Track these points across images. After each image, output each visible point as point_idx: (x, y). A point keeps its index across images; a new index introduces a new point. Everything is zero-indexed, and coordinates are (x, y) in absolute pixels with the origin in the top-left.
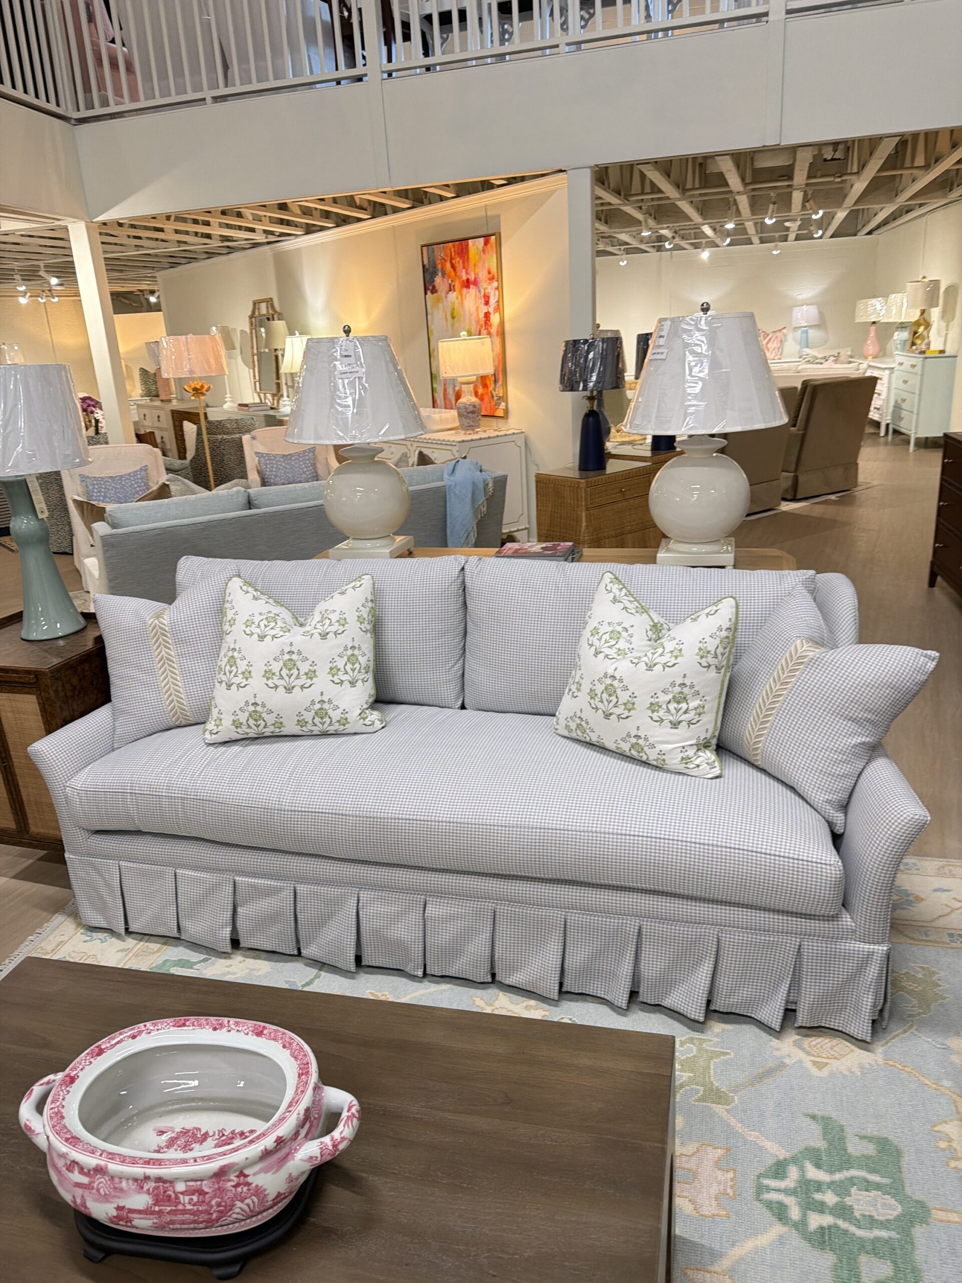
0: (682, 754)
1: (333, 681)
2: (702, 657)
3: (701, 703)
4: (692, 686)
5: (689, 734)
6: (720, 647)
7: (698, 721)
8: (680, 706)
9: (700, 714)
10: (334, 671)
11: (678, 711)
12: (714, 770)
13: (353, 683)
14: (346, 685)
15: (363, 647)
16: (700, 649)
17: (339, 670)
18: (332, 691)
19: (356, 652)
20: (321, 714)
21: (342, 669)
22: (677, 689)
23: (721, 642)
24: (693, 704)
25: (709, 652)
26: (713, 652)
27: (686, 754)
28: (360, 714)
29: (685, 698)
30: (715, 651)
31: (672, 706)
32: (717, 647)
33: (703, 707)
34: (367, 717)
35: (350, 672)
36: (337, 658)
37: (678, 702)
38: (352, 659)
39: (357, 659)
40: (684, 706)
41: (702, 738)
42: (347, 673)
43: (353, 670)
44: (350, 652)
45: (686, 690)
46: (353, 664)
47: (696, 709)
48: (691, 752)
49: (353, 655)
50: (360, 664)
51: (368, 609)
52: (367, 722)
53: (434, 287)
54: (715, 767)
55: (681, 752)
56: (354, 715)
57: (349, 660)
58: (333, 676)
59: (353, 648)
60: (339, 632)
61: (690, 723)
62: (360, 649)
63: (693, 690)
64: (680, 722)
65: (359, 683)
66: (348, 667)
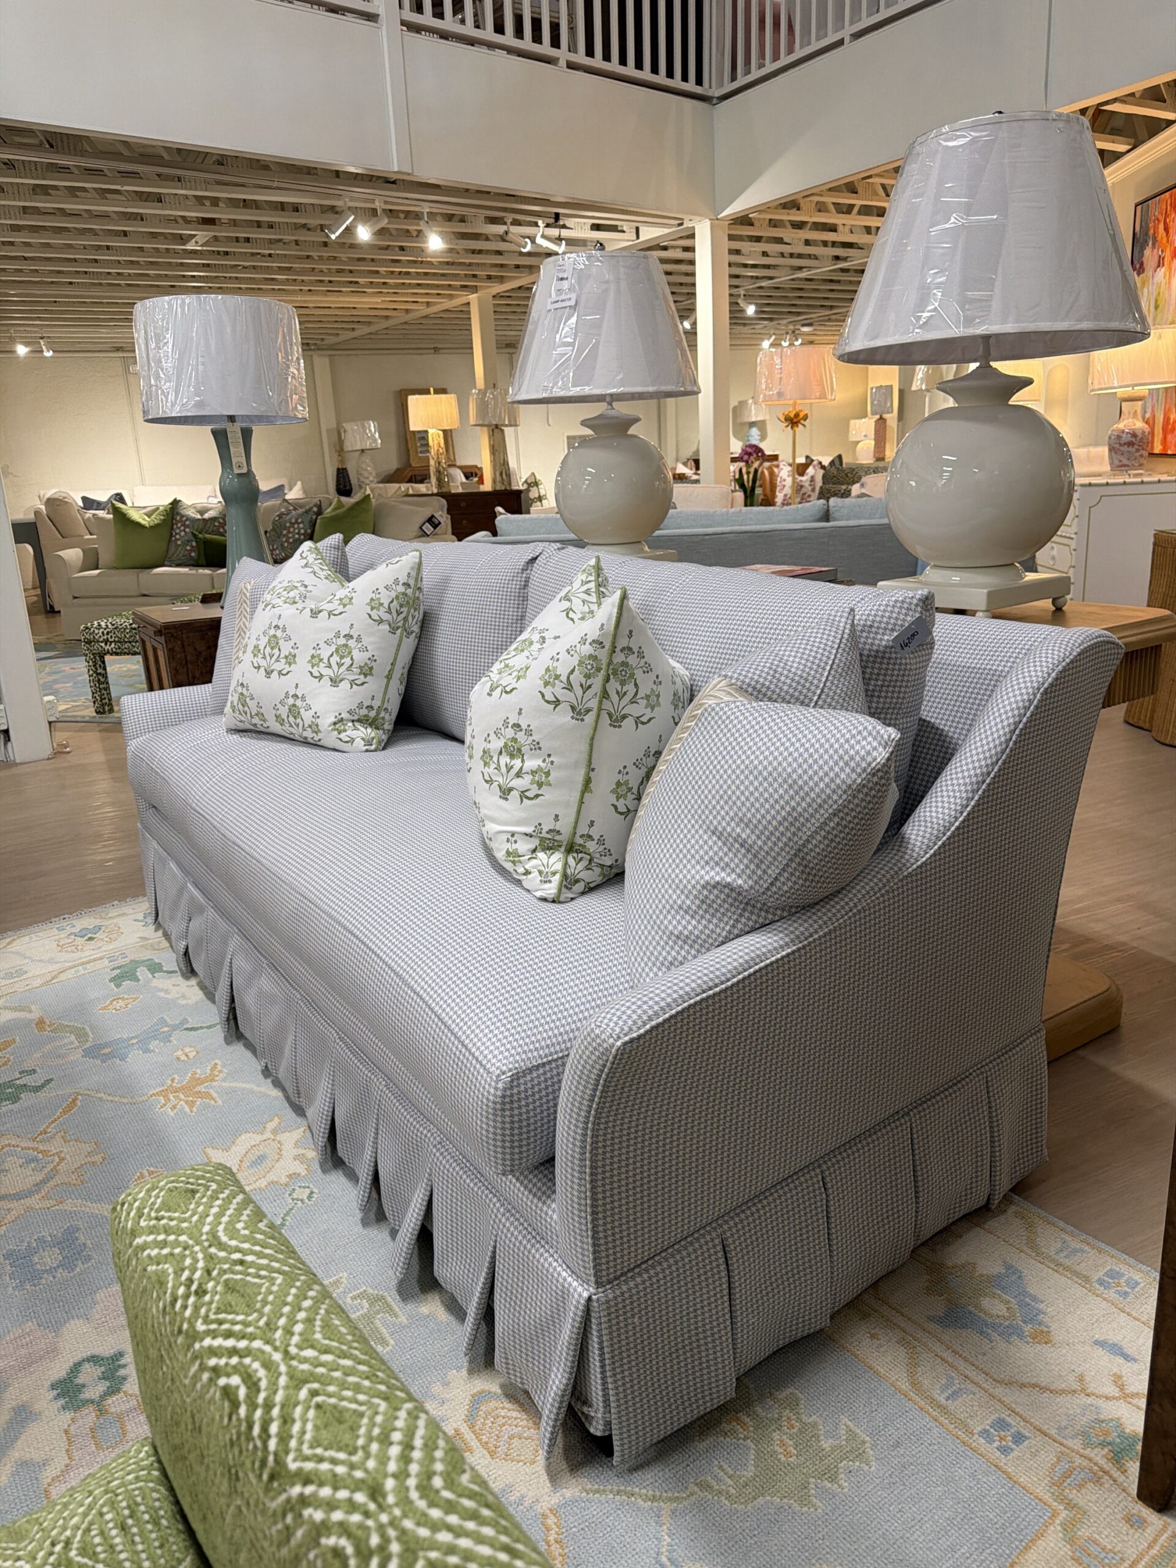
0: (508, 845)
1: (311, 673)
2: (546, 684)
3: (543, 765)
4: (529, 732)
5: (523, 815)
6: (577, 672)
7: (537, 796)
8: (513, 762)
9: (540, 785)
10: (315, 660)
11: (509, 769)
12: (547, 886)
13: (335, 682)
14: (326, 681)
15: (366, 640)
16: (548, 670)
17: (321, 660)
18: (308, 686)
19: (352, 643)
20: (294, 711)
21: (326, 661)
22: (510, 733)
23: (581, 663)
24: (531, 763)
25: (557, 677)
26: (564, 678)
27: (514, 846)
28: (335, 724)
29: (519, 750)
30: (568, 678)
31: (505, 759)
32: (572, 671)
33: (548, 774)
34: (345, 731)
35: (335, 667)
36: (322, 645)
37: (512, 756)
38: (343, 651)
39: (350, 653)
40: (517, 763)
41: (545, 828)
42: (330, 666)
43: (340, 665)
44: (342, 641)
45: (521, 737)
46: (342, 657)
47: (533, 773)
48: (523, 846)
49: (346, 646)
50: (352, 659)
51: (393, 594)
52: (343, 736)
53: (1142, 264)
54: (550, 881)
55: (508, 840)
56: (326, 722)
57: (337, 651)
58: (313, 667)
59: (348, 636)
60: (335, 612)
61: (523, 795)
62: (359, 639)
63: (531, 738)
64: (510, 790)
65: (345, 685)
66: (335, 659)
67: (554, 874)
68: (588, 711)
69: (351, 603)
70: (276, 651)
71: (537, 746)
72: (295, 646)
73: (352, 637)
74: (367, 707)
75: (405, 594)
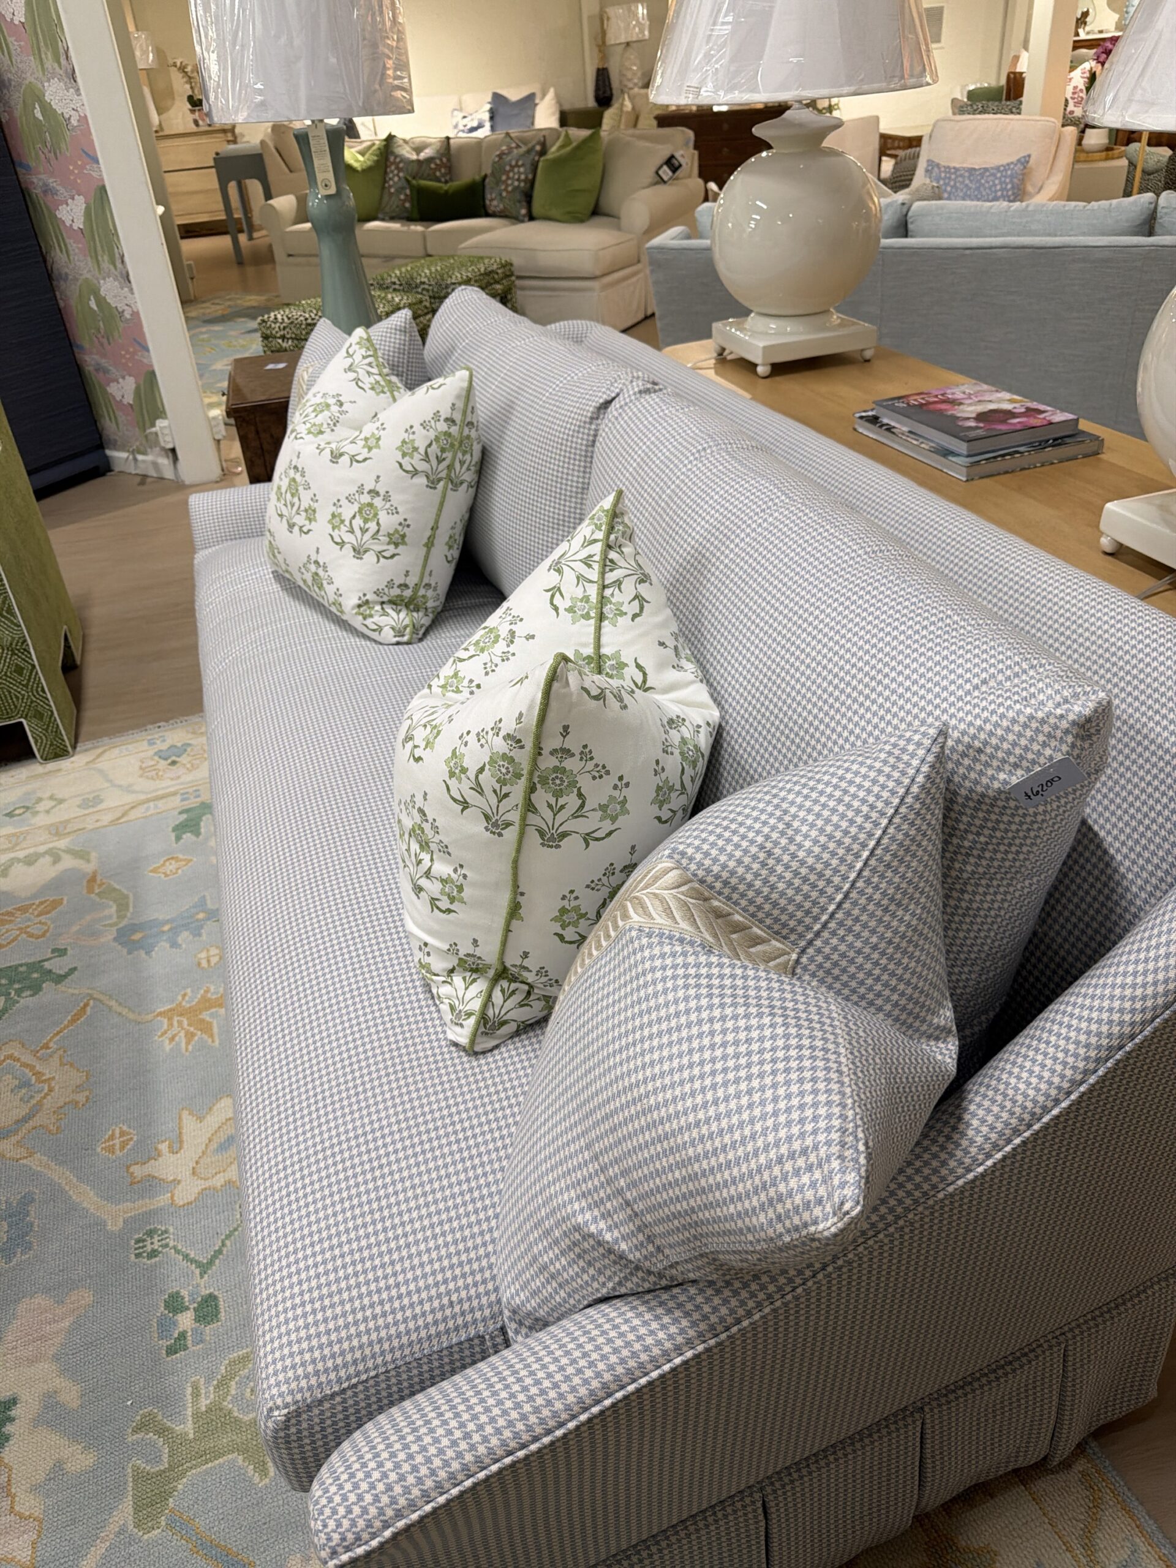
0: (420, 955)
1: (332, 537)
2: (451, 776)
3: (454, 876)
4: (435, 828)
5: (434, 926)
6: (488, 771)
7: (449, 911)
8: (422, 856)
9: (451, 899)
10: (336, 520)
11: (419, 860)
13: (359, 552)
14: (348, 550)
15: (396, 499)
16: (451, 757)
17: (342, 521)
18: (329, 554)
19: (378, 502)
20: (318, 580)
21: (347, 523)
22: (417, 816)
24: (441, 868)
25: (462, 770)
26: (472, 775)
27: (427, 959)
28: (359, 606)
29: (428, 844)
30: (477, 776)
31: (415, 846)
32: (483, 769)
33: (460, 889)
34: (371, 616)
35: (358, 533)
36: (344, 502)
37: (421, 847)
38: (367, 512)
39: (376, 515)
40: (426, 859)
41: (463, 950)
42: (352, 531)
43: (364, 531)
44: (366, 499)
45: (428, 828)
46: (366, 521)
47: (444, 880)
48: (437, 964)
49: (370, 505)
50: (378, 524)
51: (432, 434)
52: (368, 622)
56: (350, 602)
57: (360, 511)
58: (334, 529)
59: (374, 493)
60: (359, 458)
61: (434, 902)
62: (387, 498)
63: (438, 836)
64: (421, 889)
65: (370, 557)
66: (358, 522)
67: (469, 1015)
68: (508, 825)
69: (378, 446)
70: (296, 500)
71: (445, 850)
72: (314, 499)
73: (378, 494)
74: (400, 586)
75: (447, 434)
